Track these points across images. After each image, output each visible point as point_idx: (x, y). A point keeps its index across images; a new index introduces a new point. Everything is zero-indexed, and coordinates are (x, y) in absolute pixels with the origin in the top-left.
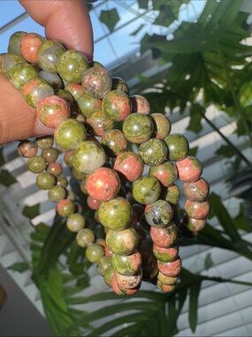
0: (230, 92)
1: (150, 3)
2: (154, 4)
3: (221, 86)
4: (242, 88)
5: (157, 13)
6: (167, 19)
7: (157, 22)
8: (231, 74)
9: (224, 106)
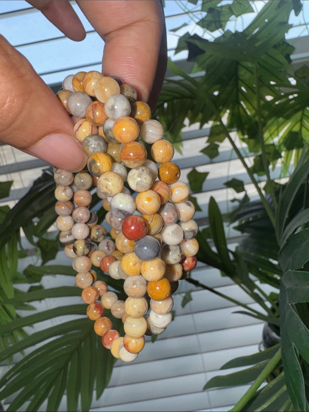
0: (256, 123)
1: (200, 2)
2: (203, 4)
3: (249, 113)
4: (270, 122)
5: (204, 14)
6: (213, 24)
7: (202, 23)
8: (262, 102)
9: (246, 137)
